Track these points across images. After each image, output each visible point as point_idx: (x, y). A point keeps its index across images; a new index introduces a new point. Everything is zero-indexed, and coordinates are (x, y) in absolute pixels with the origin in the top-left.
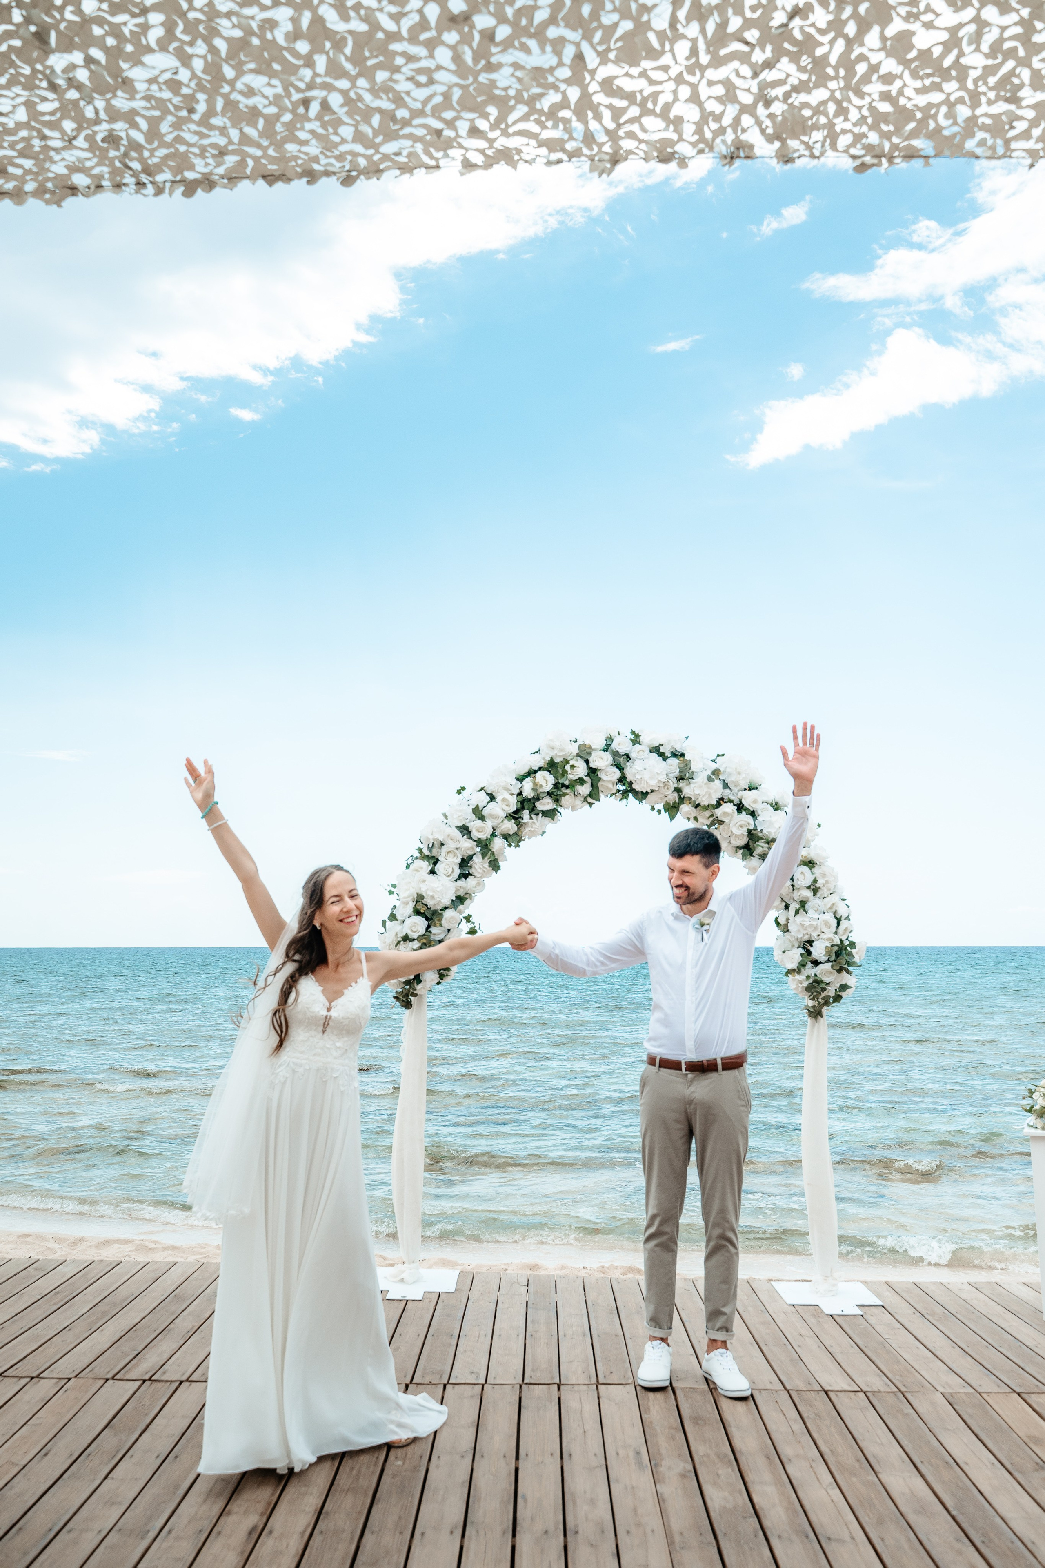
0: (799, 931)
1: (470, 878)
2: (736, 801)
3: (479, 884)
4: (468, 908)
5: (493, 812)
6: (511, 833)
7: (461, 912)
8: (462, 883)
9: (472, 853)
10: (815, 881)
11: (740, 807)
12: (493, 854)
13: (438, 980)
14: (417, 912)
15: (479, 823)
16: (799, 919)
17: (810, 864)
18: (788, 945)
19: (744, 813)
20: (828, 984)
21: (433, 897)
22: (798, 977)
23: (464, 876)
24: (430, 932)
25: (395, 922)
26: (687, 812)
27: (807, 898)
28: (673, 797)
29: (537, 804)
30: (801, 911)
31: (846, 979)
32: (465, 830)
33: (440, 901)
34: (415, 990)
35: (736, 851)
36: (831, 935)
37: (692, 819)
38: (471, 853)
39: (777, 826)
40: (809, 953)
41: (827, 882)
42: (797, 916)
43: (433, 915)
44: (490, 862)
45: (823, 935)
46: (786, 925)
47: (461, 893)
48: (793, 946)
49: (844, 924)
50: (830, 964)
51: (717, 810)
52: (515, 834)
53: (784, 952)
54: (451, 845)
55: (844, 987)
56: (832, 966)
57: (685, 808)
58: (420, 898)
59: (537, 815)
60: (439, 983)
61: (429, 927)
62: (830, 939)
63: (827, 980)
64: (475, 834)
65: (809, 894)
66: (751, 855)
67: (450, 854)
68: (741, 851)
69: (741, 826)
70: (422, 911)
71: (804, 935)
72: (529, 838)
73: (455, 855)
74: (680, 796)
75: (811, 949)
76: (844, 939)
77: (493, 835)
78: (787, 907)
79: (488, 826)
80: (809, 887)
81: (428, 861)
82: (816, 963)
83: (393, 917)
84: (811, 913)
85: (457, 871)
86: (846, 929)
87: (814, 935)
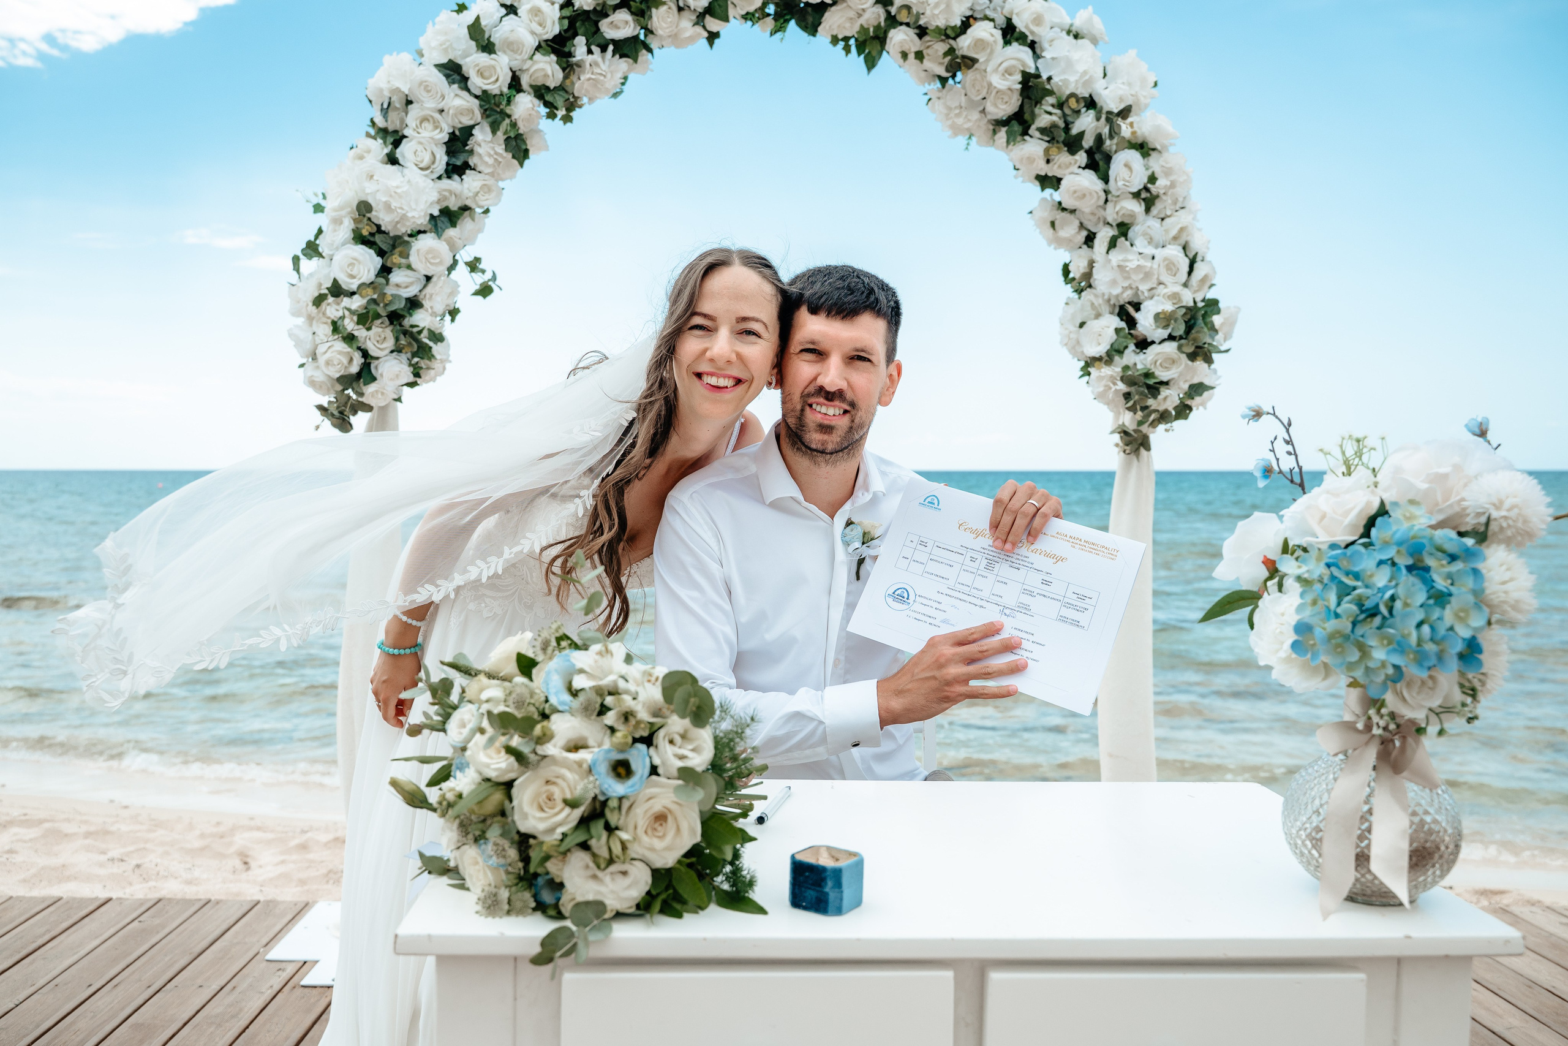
0: (1114, 282)
1: (469, 176)
2: (1001, 21)
3: (487, 189)
4: (470, 240)
5: (512, 37)
6: (552, 88)
7: (454, 248)
8: (453, 184)
9: (471, 123)
10: (1152, 179)
11: (1010, 32)
12: (514, 125)
13: (411, 379)
14: (362, 239)
15: (483, 58)
16: (1116, 256)
17: (1143, 148)
18: (1089, 312)
19: (1015, 45)
20: (1166, 383)
21: (388, 207)
22: (1106, 371)
23: (456, 169)
24: (387, 280)
25: (315, 259)
26: (901, 43)
27: (1133, 215)
28: (874, 15)
29: (604, 25)
30: (1123, 239)
31: (1200, 371)
32: (453, 71)
33: (404, 217)
34: (362, 394)
35: (995, 132)
36: (1178, 288)
37: (911, 56)
38: (467, 121)
39: (1081, 68)
40: (1131, 323)
41: (1173, 185)
42: (1113, 252)
43: (394, 247)
44: (507, 140)
45: (1162, 290)
46: (1088, 275)
47: (454, 206)
48: (1098, 316)
49: (1200, 270)
50: (1174, 345)
51: (963, 37)
52: (561, 88)
53: (1082, 325)
54: (427, 104)
55: (1197, 389)
56: (1180, 348)
57: (900, 37)
58: (364, 208)
59: (604, 49)
60: (412, 385)
61: (385, 271)
62: (1175, 297)
63: (1163, 375)
64: (477, 83)
65: (1137, 207)
66: (1025, 132)
67: (425, 124)
68: (1004, 129)
69: (1009, 72)
70: (365, 233)
71: (1125, 289)
72: (591, 100)
73: (437, 126)
74: (888, 13)
75: (1137, 316)
76: (1199, 299)
77: (515, 84)
78: (1090, 239)
79: (501, 65)
80: (1136, 195)
81: (384, 139)
82: (1143, 344)
83: (312, 249)
84: (1141, 244)
85: (442, 159)
86: (1204, 280)
87: (1144, 287)
